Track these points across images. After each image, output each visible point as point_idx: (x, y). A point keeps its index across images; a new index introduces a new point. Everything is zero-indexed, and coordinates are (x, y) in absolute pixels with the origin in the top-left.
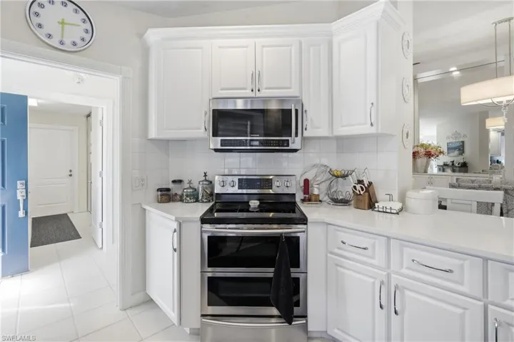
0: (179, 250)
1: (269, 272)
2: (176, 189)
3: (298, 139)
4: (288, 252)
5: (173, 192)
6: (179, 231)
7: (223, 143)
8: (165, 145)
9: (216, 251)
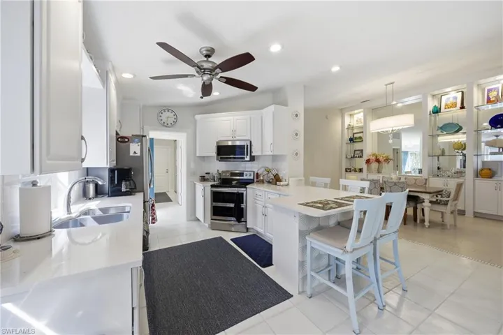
0: (204, 196)
1: (232, 205)
2: (207, 176)
3: (248, 157)
4: (239, 198)
5: (206, 178)
6: (204, 189)
7: (221, 158)
8: (203, 158)
9: (216, 197)
